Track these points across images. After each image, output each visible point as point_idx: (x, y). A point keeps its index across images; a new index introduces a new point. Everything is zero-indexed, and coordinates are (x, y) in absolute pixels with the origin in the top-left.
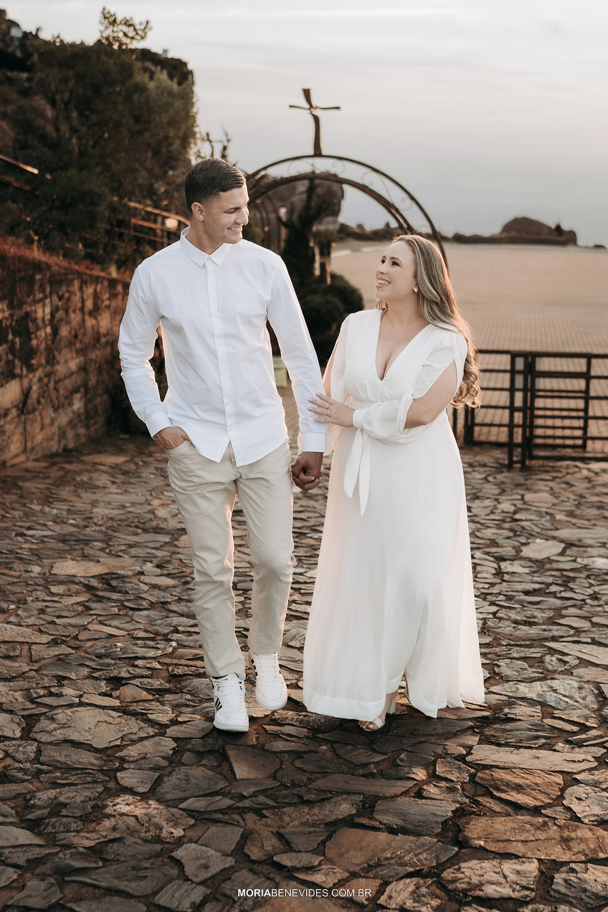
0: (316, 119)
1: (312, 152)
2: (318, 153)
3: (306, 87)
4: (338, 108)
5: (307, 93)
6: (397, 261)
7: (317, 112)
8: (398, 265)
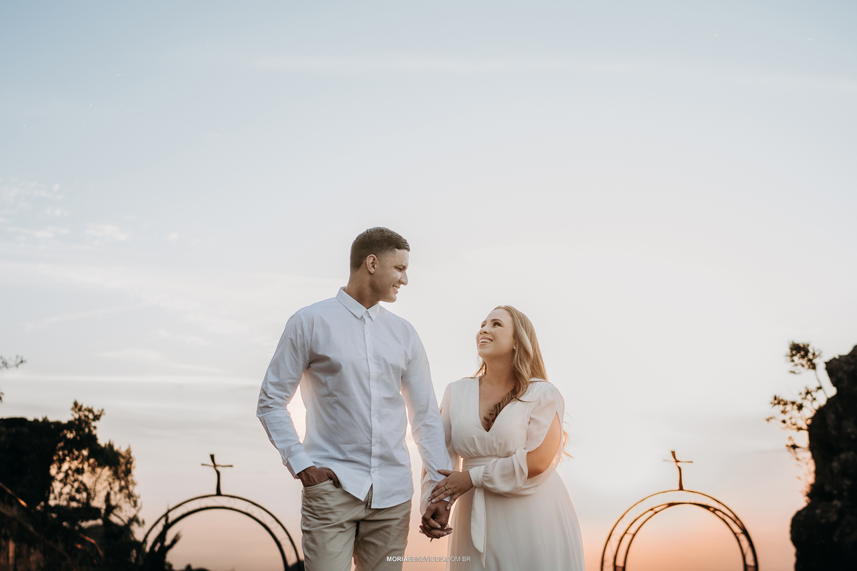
0: (218, 473)
1: (214, 492)
2: (219, 493)
3: (212, 454)
4: (231, 466)
5: (212, 457)
6: (500, 322)
7: (218, 468)
8: (499, 325)
